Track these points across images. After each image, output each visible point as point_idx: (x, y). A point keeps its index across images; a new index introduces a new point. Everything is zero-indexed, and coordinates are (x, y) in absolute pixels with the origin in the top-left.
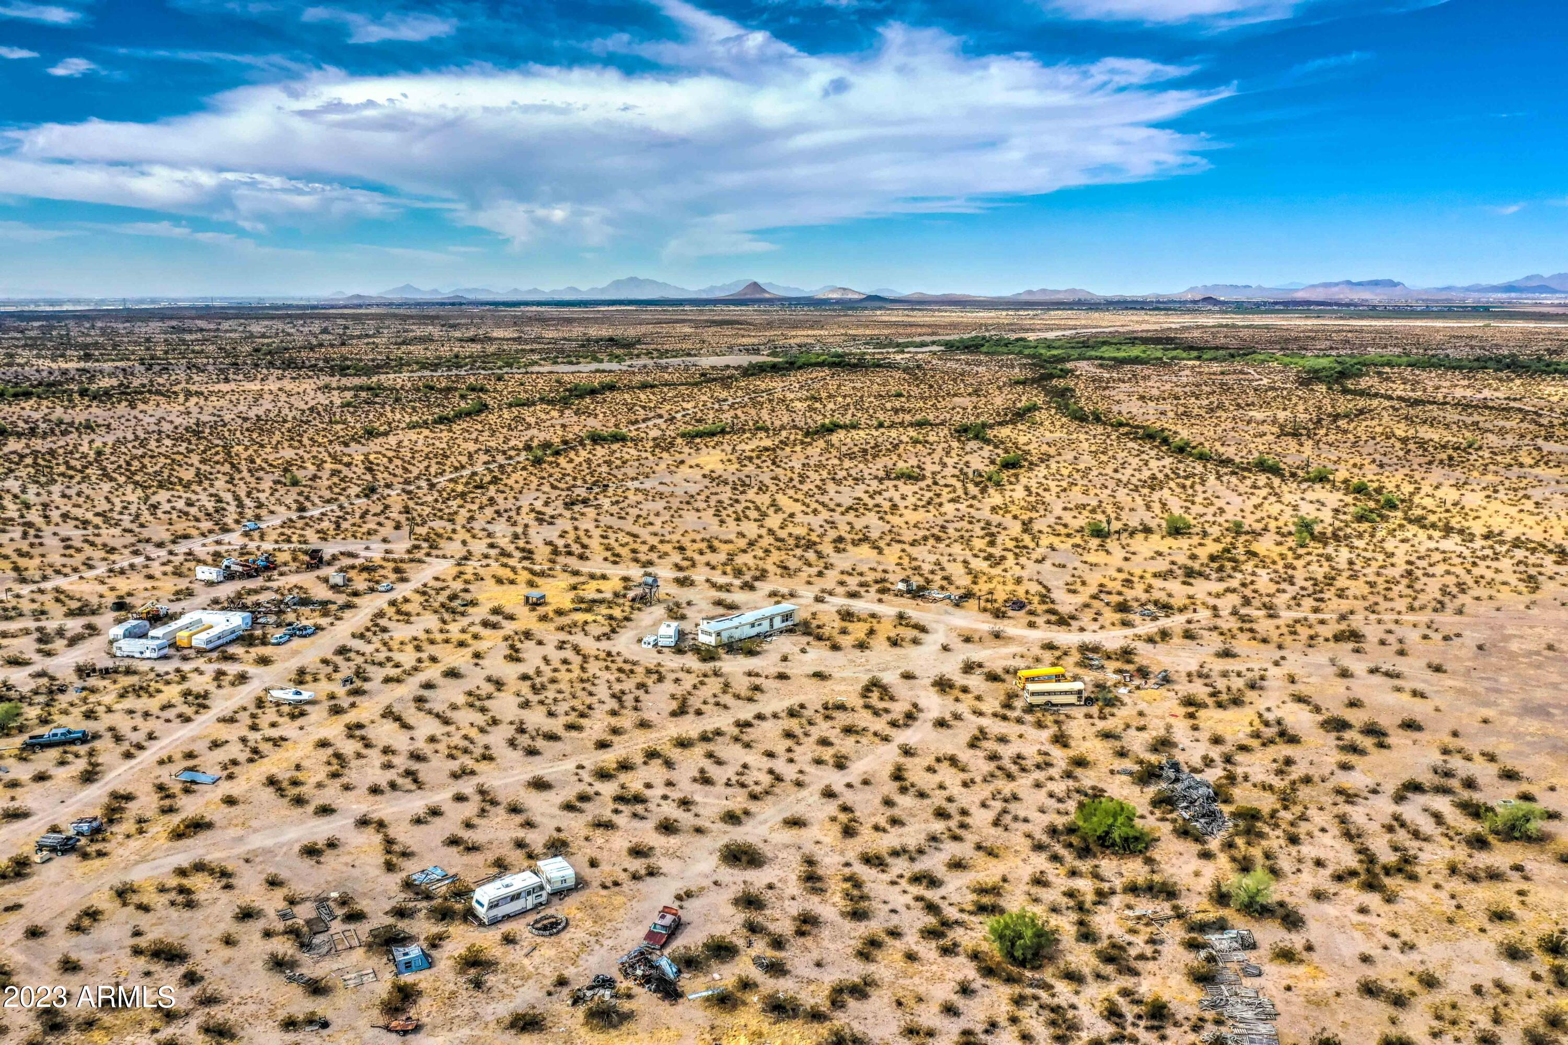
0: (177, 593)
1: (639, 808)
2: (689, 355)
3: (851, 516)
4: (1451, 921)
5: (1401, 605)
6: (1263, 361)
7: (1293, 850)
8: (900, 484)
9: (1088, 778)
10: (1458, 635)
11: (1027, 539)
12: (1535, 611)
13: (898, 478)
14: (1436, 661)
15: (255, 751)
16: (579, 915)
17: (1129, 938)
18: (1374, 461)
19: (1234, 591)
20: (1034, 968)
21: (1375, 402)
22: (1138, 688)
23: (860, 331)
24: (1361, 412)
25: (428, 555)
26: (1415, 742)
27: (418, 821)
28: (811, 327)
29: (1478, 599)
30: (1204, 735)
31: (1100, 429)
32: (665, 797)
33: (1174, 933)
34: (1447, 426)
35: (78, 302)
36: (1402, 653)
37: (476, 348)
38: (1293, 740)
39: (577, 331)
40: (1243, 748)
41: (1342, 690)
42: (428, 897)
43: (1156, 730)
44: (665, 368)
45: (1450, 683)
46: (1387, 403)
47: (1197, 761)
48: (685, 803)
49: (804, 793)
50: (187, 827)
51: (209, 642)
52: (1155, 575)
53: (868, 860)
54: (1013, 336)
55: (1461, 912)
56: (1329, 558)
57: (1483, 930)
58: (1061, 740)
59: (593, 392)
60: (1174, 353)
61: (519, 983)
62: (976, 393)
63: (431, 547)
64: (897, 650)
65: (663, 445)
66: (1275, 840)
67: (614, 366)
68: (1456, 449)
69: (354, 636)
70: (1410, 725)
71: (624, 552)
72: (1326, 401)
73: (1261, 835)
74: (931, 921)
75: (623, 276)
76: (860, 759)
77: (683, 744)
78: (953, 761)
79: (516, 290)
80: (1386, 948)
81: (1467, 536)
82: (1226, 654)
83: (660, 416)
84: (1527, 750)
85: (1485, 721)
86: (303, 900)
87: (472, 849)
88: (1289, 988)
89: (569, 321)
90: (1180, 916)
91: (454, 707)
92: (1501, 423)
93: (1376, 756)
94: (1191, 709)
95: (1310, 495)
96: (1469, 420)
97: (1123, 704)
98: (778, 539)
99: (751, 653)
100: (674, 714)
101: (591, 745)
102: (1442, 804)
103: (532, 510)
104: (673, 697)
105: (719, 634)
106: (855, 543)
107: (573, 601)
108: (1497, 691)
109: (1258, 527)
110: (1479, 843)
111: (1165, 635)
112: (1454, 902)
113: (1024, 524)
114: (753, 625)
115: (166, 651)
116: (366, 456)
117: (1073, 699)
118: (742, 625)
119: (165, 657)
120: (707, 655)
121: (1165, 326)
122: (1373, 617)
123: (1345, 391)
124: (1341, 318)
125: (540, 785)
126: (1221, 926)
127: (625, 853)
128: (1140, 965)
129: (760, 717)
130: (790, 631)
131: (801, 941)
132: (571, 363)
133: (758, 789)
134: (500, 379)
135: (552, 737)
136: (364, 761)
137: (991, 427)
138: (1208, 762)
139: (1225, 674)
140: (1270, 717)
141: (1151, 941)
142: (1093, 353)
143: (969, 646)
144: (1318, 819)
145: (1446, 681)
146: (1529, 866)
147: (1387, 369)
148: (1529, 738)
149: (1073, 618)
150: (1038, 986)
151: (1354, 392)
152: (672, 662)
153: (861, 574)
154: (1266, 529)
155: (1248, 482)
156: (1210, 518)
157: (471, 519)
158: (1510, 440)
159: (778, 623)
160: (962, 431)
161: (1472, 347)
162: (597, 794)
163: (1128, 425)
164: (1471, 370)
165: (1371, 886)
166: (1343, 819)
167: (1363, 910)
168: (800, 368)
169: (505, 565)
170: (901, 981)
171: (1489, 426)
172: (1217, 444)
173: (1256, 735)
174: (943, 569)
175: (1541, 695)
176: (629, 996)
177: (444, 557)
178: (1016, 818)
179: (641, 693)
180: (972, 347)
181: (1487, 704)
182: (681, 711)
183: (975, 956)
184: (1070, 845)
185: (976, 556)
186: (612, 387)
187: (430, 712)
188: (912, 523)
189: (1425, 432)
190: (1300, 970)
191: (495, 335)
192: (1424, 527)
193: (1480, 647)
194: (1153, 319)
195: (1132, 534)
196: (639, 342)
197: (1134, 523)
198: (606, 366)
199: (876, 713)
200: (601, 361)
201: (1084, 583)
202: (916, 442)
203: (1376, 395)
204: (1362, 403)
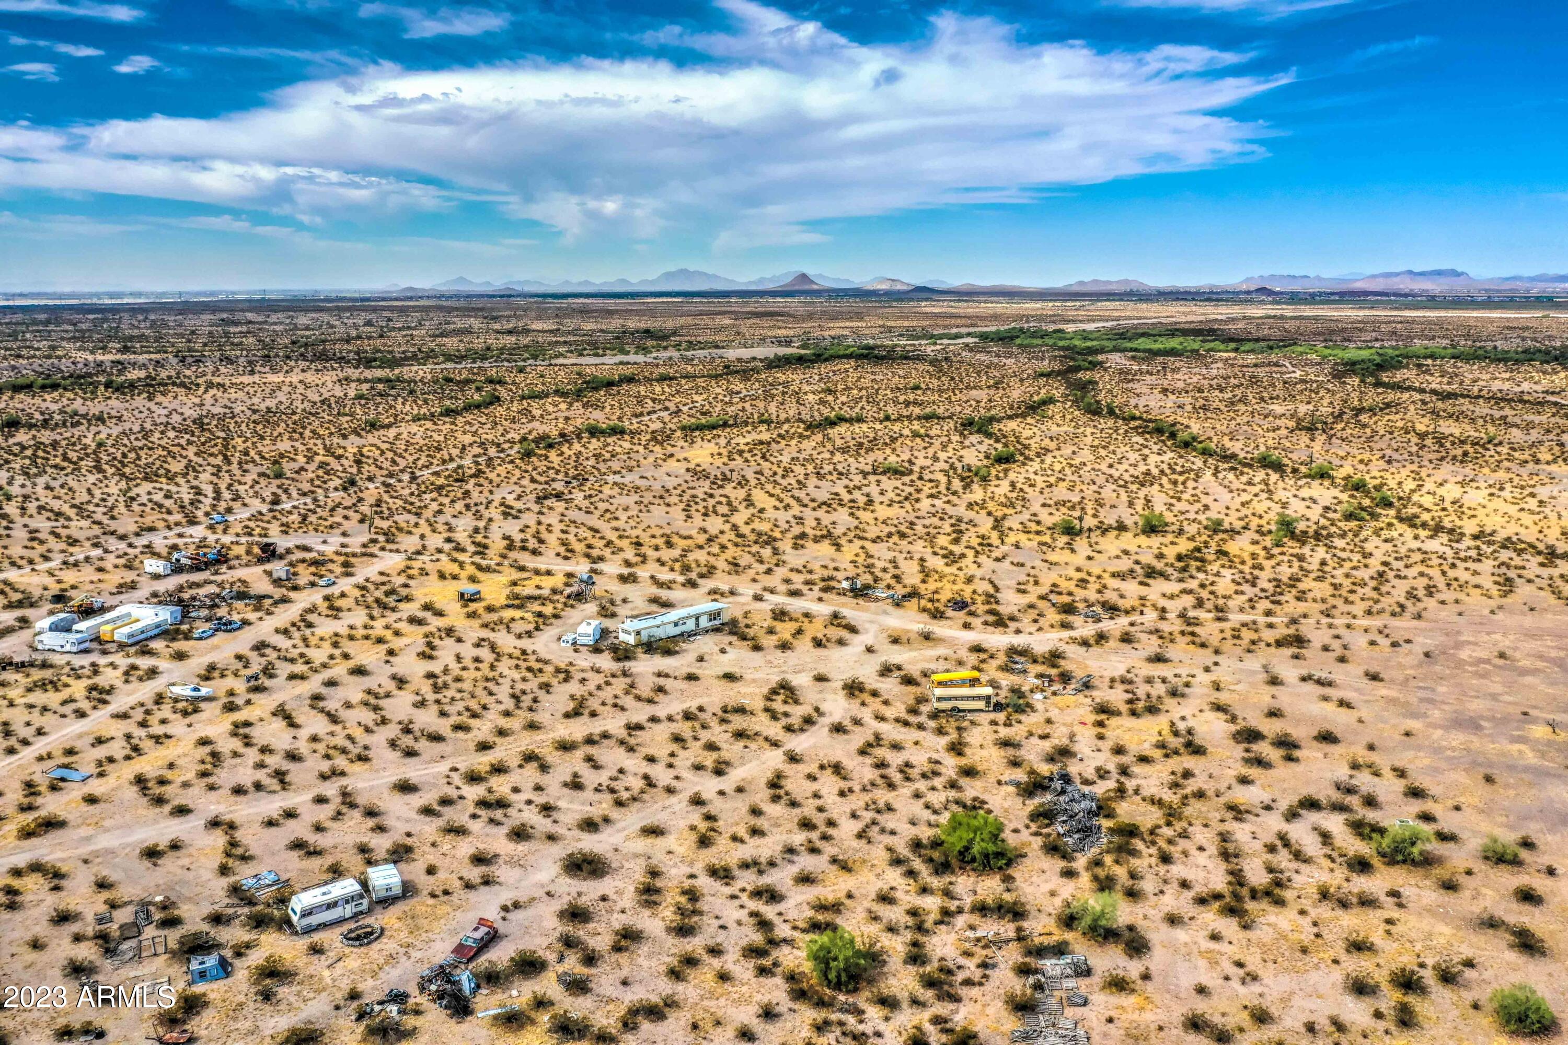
0: (121, 586)
1: (498, 814)
2: (717, 347)
3: (821, 513)
4: (1304, 951)
5: (1359, 608)
6: (1302, 353)
7: (1162, 869)
8: (884, 478)
9: (971, 790)
10: (1408, 641)
11: (994, 537)
12: (1500, 616)
13: (884, 473)
14: (1374, 669)
15: (136, 749)
16: (398, 925)
17: (962, 961)
18: (1383, 457)
19: (1190, 592)
20: (848, 992)
21: (1406, 396)
22: (1054, 694)
23: (899, 323)
24: (1388, 405)
25: (383, 549)
26: (1326, 755)
27: (270, 823)
28: (851, 319)
29: (1443, 602)
30: (1106, 745)
31: (1110, 423)
32: (529, 802)
33: (1012, 955)
34: (1473, 421)
35: (140, 294)
36: (1342, 660)
37: (510, 340)
38: (1197, 750)
39: (615, 323)
40: (1144, 759)
41: (1267, 699)
42: (251, 902)
43: (1059, 738)
44: (689, 361)
45: (1384, 692)
46: (1417, 396)
47: (1090, 773)
48: (547, 809)
49: (673, 800)
50: (40, 825)
51: (131, 636)
52: (1113, 575)
53: (713, 872)
54: (1052, 327)
55: (1320, 941)
56: (1301, 558)
57: (1336, 962)
58: (957, 749)
59: (610, 384)
60: (1212, 345)
61: (312, 995)
62: (996, 386)
63: (388, 541)
64: (821, 652)
65: (661, 438)
66: (1145, 860)
67: (640, 358)
68: (1474, 444)
69: (277, 631)
70: (1327, 738)
71: (579, 547)
72: (1355, 395)
73: (1134, 853)
74: (757, 938)
75: (672, 268)
76: (743, 764)
77: (565, 747)
78: (837, 768)
79: (567, 282)
80: (1227, 978)
81: (1455, 535)
82: (1158, 659)
83: (667, 409)
84: (1443, 765)
85: (1407, 734)
86: (126, 904)
87: (315, 853)
88: (1110, 1020)
89: (610, 313)
90: (1020, 939)
91: (348, 705)
92: (1531, 417)
93: (1282, 771)
94: (1103, 717)
95: (1305, 493)
96: (1497, 414)
97: (1033, 710)
98: (739, 535)
99: (668, 652)
100: (567, 716)
101: (472, 746)
102: (1335, 824)
103: (502, 504)
104: (572, 697)
105: (638, 633)
106: (816, 540)
107: (508, 597)
108: (1431, 701)
109: (1238, 525)
110: (1362, 866)
111: (1101, 637)
112: (1315, 930)
113: (996, 520)
114: (676, 624)
115: (86, 645)
116: (360, 448)
117: (981, 704)
118: (664, 624)
119: (86, 651)
120: (623, 654)
121: (1211, 317)
122: (1325, 620)
123: (1378, 384)
124: (1396, 309)
125: (405, 787)
126: (1060, 950)
127: (467, 860)
128: (964, 992)
129: (654, 719)
130: (717, 630)
131: (615, 956)
132: (597, 355)
133: (625, 795)
134: (521, 370)
135: (436, 738)
136: (239, 760)
137: (999, 421)
138: (1102, 774)
139: (1149, 681)
140: (1181, 726)
141: (984, 965)
142: (1129, 345)
143: (896, 647)
144: (1201, 835)
145: (1382, 690)
146: (1406, 892)
147: (1430, 362)
148: (1449, 753)
149: (1013, 619)
150: (848, 1011)
151: (1386, 385)
152: (585, 660)
153: (810, 572)
154: (1246, 528)
155: (1244, 479)
156: (1192, 516)
157: (440, 512)
158: (1534, 435)
159: (704, 622)
160: (968, 425)
161: (1524, 339)
162: (461, 797)
163: (1140, 418)
164: (1517, 362)
165: (1232, 911)
166: (1224, 837)
167: (1215, 937)
168: (826, 360)
169: (454, 560)
170: (706, 1003)
171: (1517, 420)
172: (1226, 438)
173: (1161, 745)
174: (896, 567)
175: (1476, 706)
176: (417, 1013)
177: (398, 551)
178: (883, 831)
179: (541, 694)
180: (1005, 339)
181: (1415, 715)
182: (575, 713)
183: (791, 978)
184: (931, 860)
185: (935, 554)
186: (630, 380)
187: (322, 711)
188: (881, 519)
189: (1448, 427)
190: (1129, 1001)
191: (534, 327)
192: (1414, 526)
193: (1427, 655)
194: (1201, 310)
195: (1104, 532)
196: (674, 334)
197: (1111, 521)
198: (632, 358)
199: (774, 716)
200: (628, 353)
201: (1036, 583)
202: (916, 435)
203: (1409, 388)
204: (1391, 396)
